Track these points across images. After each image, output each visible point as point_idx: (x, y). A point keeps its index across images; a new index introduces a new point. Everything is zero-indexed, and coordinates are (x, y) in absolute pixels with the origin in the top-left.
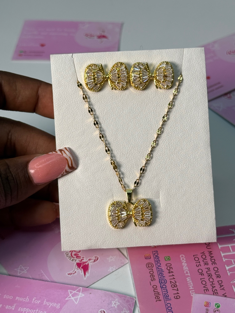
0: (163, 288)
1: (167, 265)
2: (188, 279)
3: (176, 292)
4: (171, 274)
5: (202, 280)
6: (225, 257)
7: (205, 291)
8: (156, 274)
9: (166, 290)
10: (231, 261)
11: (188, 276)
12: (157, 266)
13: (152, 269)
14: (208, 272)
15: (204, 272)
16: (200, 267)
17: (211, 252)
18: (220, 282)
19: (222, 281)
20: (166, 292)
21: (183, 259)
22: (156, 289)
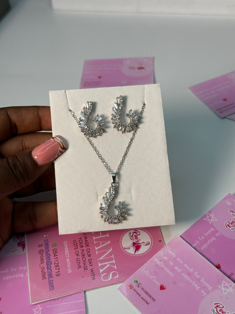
0: (49, 268)
1: (54, 250)
2: (67, 260)
3: (57, 271)
4: (56, 257)
5: (78, 259)
6: (96, 240)
7: (79, 268)
8: (45, 258)
9: (51, 270)
10: (100, 243)
11: (68, 257)
12: (46, 252)
13: (43, 255)
14: (82, 253)
15: (80, 254)
16: (77, 250)
17: (86, 237)
18: (90, 260)
19: (91, 259)
20: (51, 272)
21: (66, 244)
22: (43, 270)
